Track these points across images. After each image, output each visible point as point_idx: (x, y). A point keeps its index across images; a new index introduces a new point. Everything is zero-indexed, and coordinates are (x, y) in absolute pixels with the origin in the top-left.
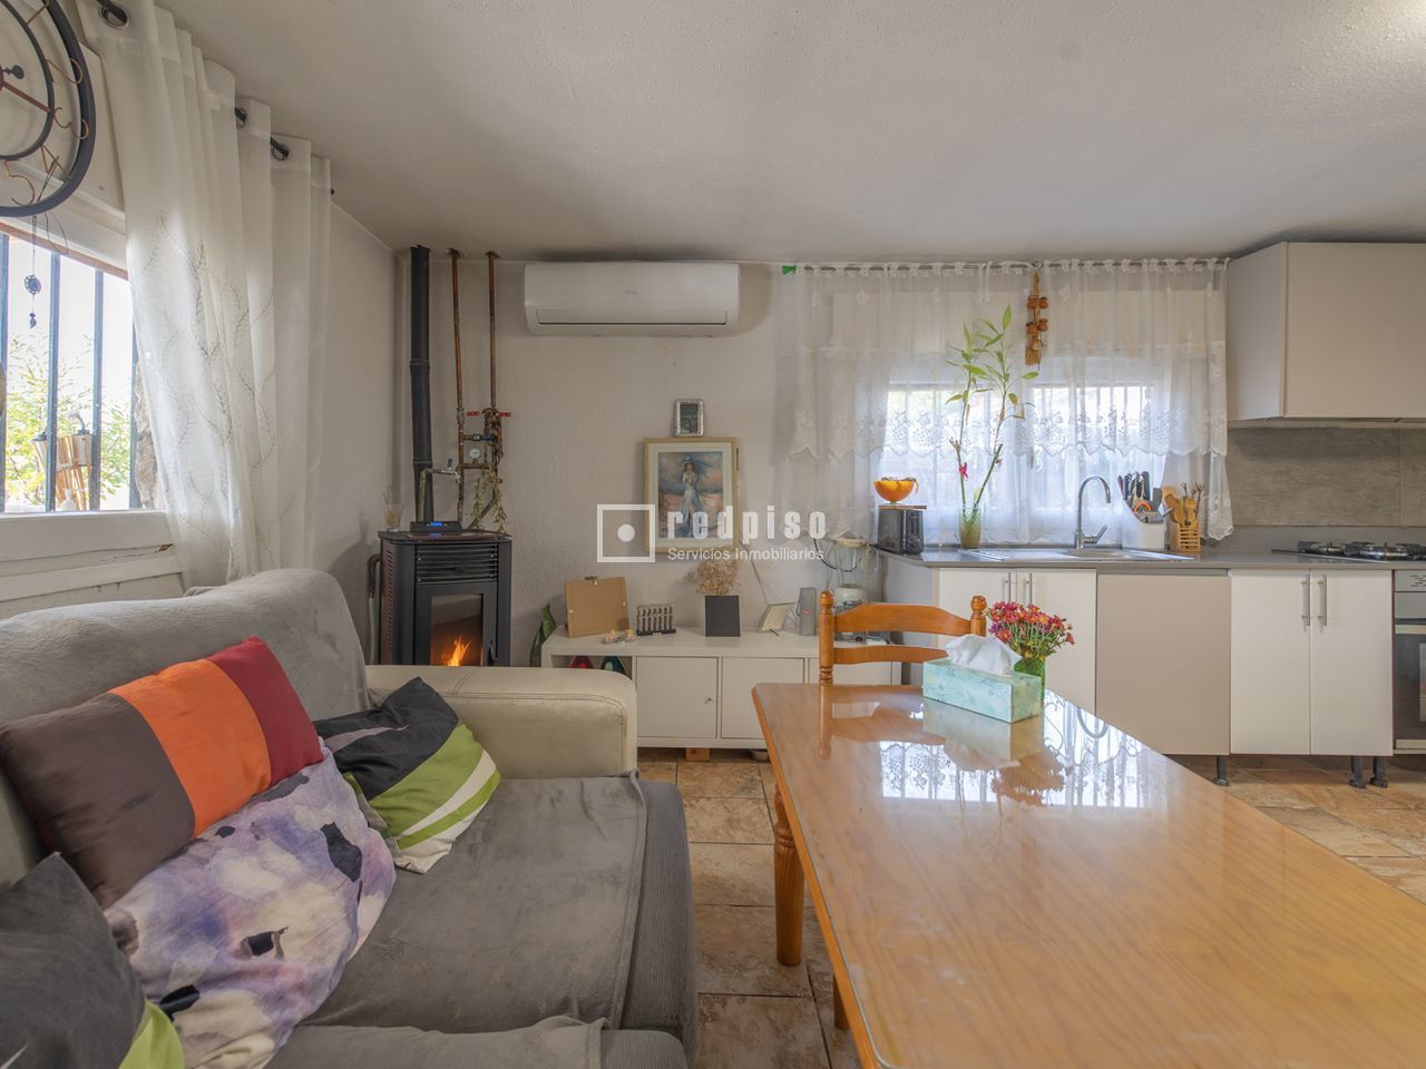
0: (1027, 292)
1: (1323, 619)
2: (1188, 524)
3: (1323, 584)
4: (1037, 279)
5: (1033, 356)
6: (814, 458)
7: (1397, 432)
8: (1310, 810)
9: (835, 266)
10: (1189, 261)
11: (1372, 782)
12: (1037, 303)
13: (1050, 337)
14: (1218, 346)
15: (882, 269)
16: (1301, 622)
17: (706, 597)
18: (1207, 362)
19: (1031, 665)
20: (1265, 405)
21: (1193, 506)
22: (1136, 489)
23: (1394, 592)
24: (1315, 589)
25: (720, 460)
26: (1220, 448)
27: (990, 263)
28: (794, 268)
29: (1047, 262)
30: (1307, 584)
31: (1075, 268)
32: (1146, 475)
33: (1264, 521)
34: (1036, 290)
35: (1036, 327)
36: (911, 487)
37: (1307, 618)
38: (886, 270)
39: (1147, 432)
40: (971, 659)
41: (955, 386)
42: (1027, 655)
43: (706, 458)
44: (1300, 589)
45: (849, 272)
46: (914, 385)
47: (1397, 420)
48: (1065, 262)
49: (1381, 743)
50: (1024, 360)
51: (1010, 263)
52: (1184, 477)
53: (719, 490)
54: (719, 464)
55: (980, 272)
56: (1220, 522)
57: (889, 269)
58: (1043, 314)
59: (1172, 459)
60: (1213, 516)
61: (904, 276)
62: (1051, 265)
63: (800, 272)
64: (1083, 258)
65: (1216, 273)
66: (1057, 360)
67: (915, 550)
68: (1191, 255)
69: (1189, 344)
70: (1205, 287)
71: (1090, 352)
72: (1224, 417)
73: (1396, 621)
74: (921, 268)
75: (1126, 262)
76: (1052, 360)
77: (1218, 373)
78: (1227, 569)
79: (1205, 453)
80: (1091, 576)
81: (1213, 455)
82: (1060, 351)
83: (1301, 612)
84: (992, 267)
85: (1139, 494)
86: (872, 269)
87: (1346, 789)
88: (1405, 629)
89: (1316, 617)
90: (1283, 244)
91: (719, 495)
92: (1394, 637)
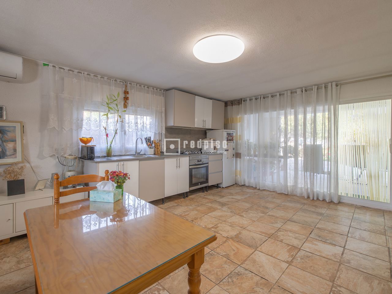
0: (124, 89)
1: (179, 167)
2: (158, 148)
3: (179, 160)
4: (126, 86)
5: (125, 106)
6: (57, 130)
7: (191, 130)
8: (177, 205)
9: (64, 68)
10: (159, 89)
11: (186, 197)
12: (126, 92)
13: (129, 102)
14: (164, 109)
15: (81, 73)
16: (176, 167)
17: (8, 181)
18: (162, 112)
19: (120, 186)
20: (171, 123)
21: (159, 145)
22: (148, 140)
23: (189, 160)
24: (178, 161)
25: (16, 129)
26: (164, 132)
27: (114, 79)
28: (48, 65)
29: (129, 83)
30: (177, 160)
31: (135, 85)
32: (150, 137)
34: (126, 89)
35: (126, 99)
36: (92, 140)
37: (177, 167)
38: (83, 74)
39: (150, 128)
40: (104, 188)
41: (105, 112)
42: (119, 184)
44: (176, 161)
45: (70, 71)
46: (92, 110)
47: (190, 128)
48: (133, 83)
49: (187, 189)
50: (123, 107)
51: (120, 80)
52: (157, 138)
54: (14, 131)
55: (112, 81)
57: (84, 73)
58: (128, 96)
59: (155, 134)
60: (163, 147)
61: (89, 77)
62: (130, 83)
63: (51, 67)
64: (137, 83)
65: (163, 93)
66: (131, 108)
67: (92, 158)
68: (159, 88)
69: (158, 108)
70: (161, 96)
71: (138, 107)
72: (165, 125)
73: (190, 166)
74: (94, 76)
75: (146, 87)
76: (130, 107)
77: (163, 115)
78: (164, 158)
79: (161, 133)
80: (138, 162)
82: (132, 106)
83: (176, 166)
84: (114, 80)
85: (149, 142)
86: (78, 72)
87: (182, 199)
88: (191, 167)
89: (178, 166)
90: (174, 90)
91: (15, 142)
92: (189, 169)
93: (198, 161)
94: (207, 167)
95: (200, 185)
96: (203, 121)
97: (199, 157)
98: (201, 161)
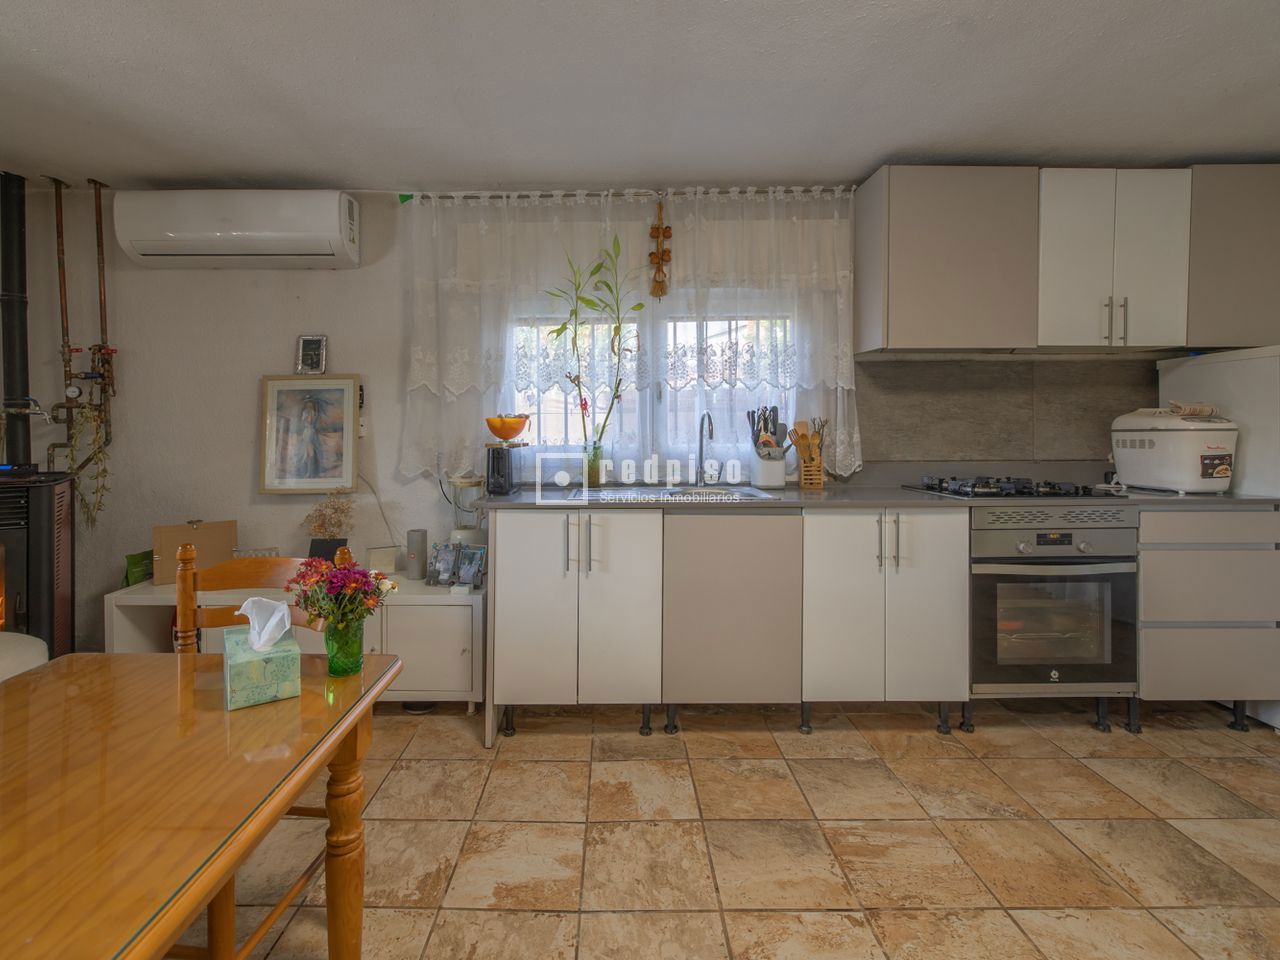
0: (650, 221)
1: (897, 558)
2: (811, 459)
3: (897, 522)
4: (660, 206)
5: (659, 288)
6: (434, 395)
7: (1031, 364)
9: (453, 194)
10: (816, 190)
11: (961, 727)
12: (660, 232)
13: (675, 270)
15: (501, 197)
16: (874, 562)
17: (313, 540)
18: (835, 292)
21: (818, 441)
23: (970, 528)
24: (889, 527)
25: (342, 397)
26: (844, 378)
27: (612, 191)
28: (411, 197)
29: (670, 190)
30: (880, 522)
31: (700, 196)
32: (774, 410)
33: (894, 456)
34: (660, 219)
35: (660, 259)
36: (524, 423)
37: (880, 557)
38: (505, 198)
39: (774, 367)
43: (327, 396)
44: (876, 526)
45: (470, 201)
46: (538, 319)
47: (1012, 351)
48: (689, 189)
49: (956, 686)
50: (649, 292)
51: (633, 191)
52: (814, 410)
53: (338, 429)
54: (340, 402)
55: (602, 200)
57: (508, 197)
58: (666, 245)
59: (803, 395)
61: (526, 205)
62: (675, 194)
63: (416, 201)
64: (708, 185)
65: (844, 202)
66: (682, 290)
68: (817, 183)
69: (815, 275)
70: (832, 217)
71: (714, 283)
72: (850, 349)
73: (974, 561)
74: (542, 196)
75: (751, 189)
76: (677, 293)
78: (801, 507)
79: (832, 386)
80: (657, 517)
81: (839, 389)
82: (684, 282)
83: (875, 552)
84: (614, 195)
85: (766, 429)
86: (491, 197)
87: (930, 735)
89: (889, 556)
90: (886, 167)
91: (339, 434)
92: (975, 579)
93: (1042, 539)
94: (1124, 590)
95: (1061, 680)
96: (1110, 305)
97: (1054, 515)
98: (1066, 539)
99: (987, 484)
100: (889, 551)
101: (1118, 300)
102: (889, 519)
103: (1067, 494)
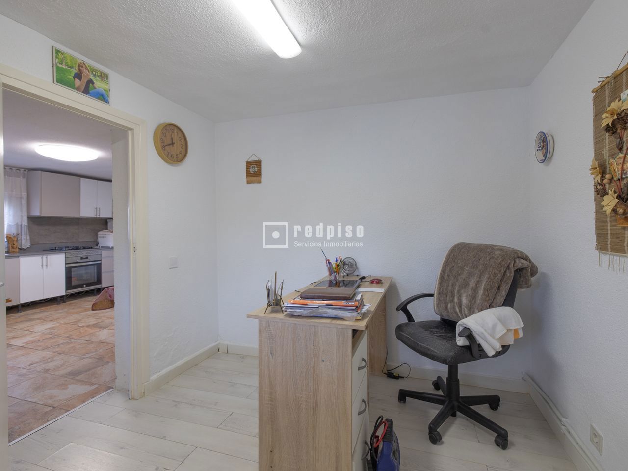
1: (47, 266)
2: (14, 244)
3: (47, 257)
10: (14, 169)
14: (24, 194)
16: (41, 267)
18: (21, 198)
20: (36, 213)
21: (16, 239)
23: (65, 257)
26: (25, 222)
30: (42, 258)
33: (41, 243)
37: (42, 266)
44: (41, 259)
47: (73, 217)
49: (62, 292)
52: (14, 231)
56: (25, 243)
60: (23, 242)
65: (24, 174)
69: (14, 193)
72: (26, 214)
73: (66, 264)
77: (24, 202)
78: (19, 256)
79: (20, 224)
81: (23, 225)
83: (41, 265)
87: (56, 305)
88: (67, 266)
90: (40, 171)
92: (66, 268)
93: (82, 258)
94: (99, 266)
95: (86, 286)
96: (96, 208)
97: (84, 253)
98: (87, 258)
99: (68, 248)
100: (44, 264)
101: (98, 208)
102: (44, 257)
103: (87, 249)
